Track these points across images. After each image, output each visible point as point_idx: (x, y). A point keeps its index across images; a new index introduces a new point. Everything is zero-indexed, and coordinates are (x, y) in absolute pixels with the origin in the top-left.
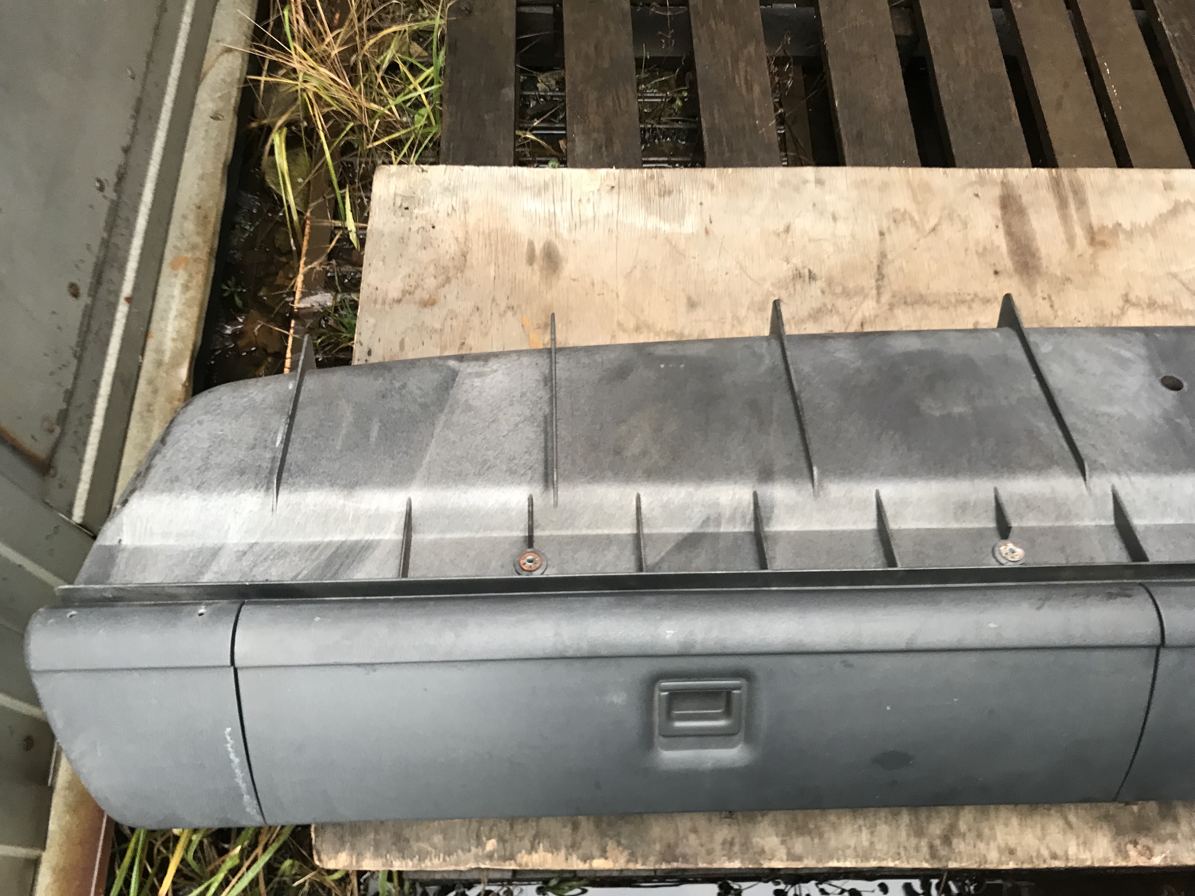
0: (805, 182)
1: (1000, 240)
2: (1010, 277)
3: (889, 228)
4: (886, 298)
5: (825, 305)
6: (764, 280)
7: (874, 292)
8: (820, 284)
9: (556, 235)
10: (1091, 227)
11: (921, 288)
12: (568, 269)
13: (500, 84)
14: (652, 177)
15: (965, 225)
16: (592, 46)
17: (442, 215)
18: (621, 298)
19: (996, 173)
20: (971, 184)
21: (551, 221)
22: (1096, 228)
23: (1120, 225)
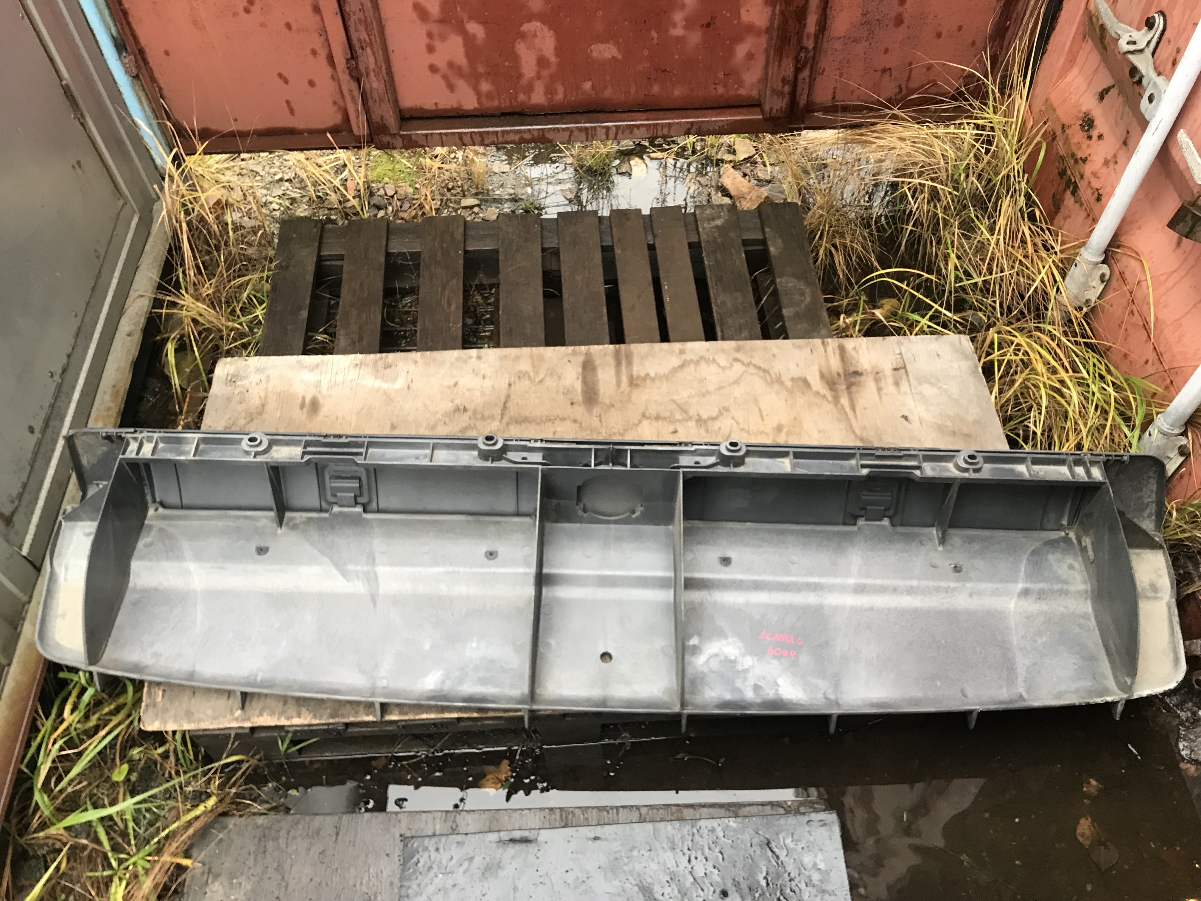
0: (471, 357)
1: (578, 386)
2: (580, 405)
3: (514, 382)
4: (506, 419)
5: (470, 425)
6: (437, 412)
7: (499, 417)
8: (469, 413)
9: (320, 392)
10: (632, 376)
11: (527, 414)
12: (324, 411)
13: (301, 309)
14: (381, 358)
15: (559, 378)
16: (358, 285)
17: (254, 384)
18: (353, 425)
19: (583, 348)
20: (568, 355)
21: (318, 384)
22: (634, 377)
23: (648, 374)
